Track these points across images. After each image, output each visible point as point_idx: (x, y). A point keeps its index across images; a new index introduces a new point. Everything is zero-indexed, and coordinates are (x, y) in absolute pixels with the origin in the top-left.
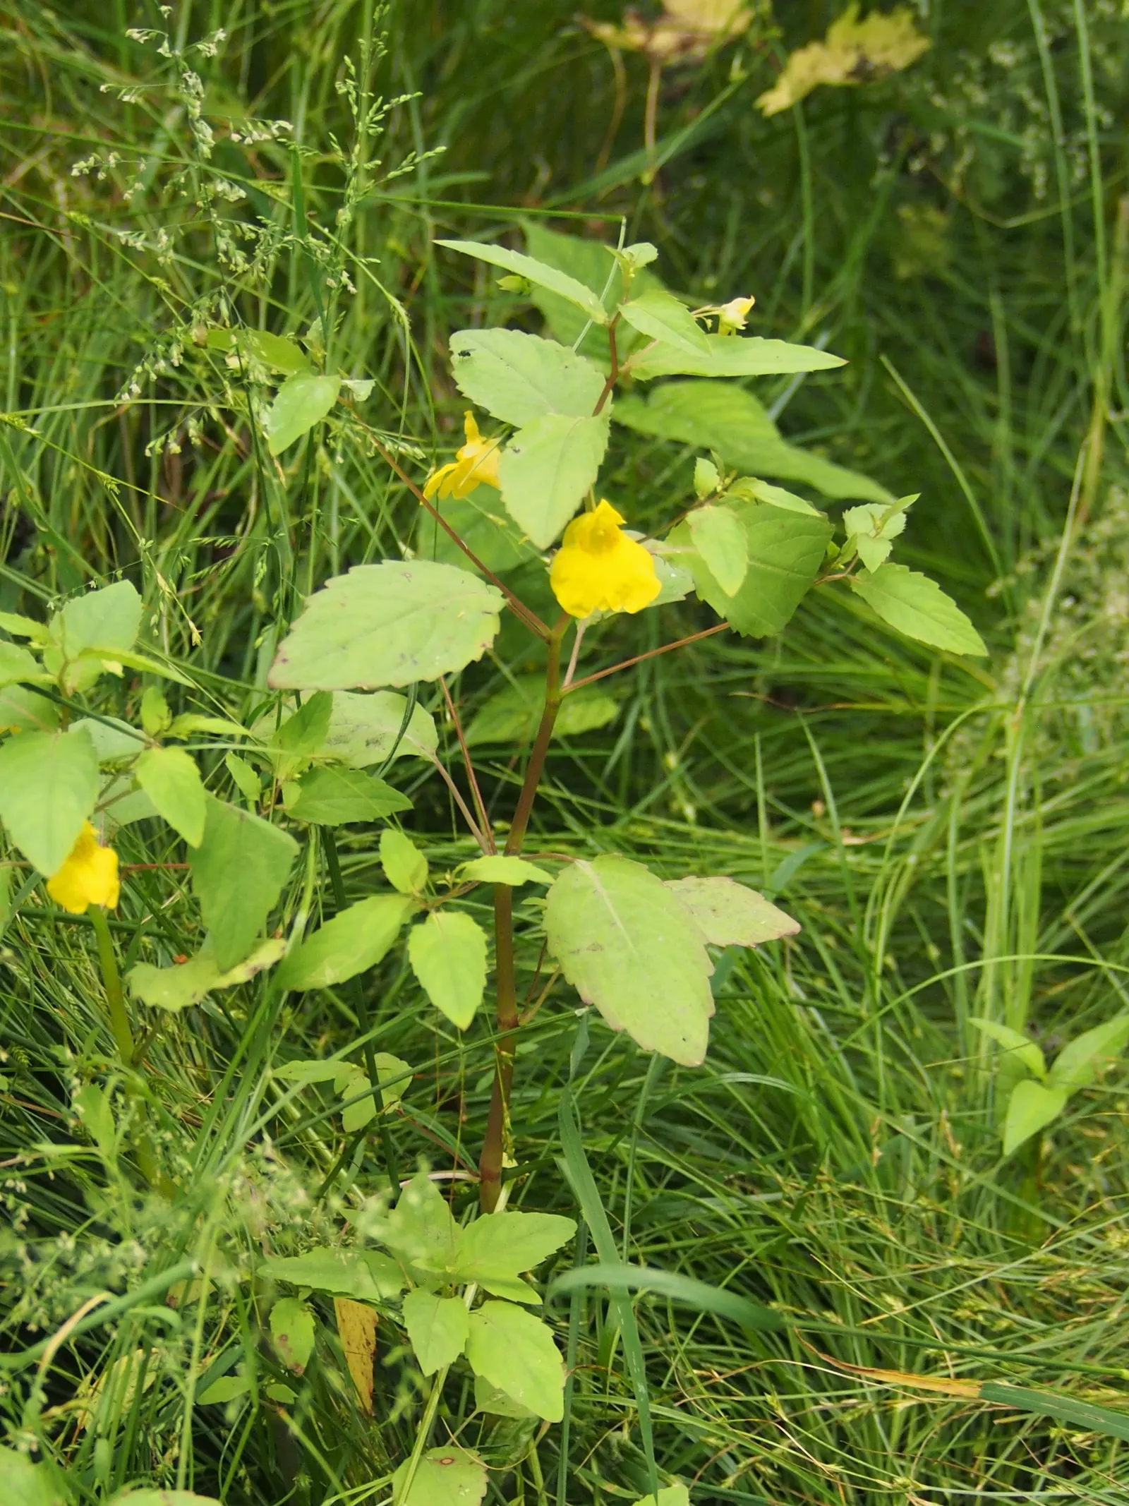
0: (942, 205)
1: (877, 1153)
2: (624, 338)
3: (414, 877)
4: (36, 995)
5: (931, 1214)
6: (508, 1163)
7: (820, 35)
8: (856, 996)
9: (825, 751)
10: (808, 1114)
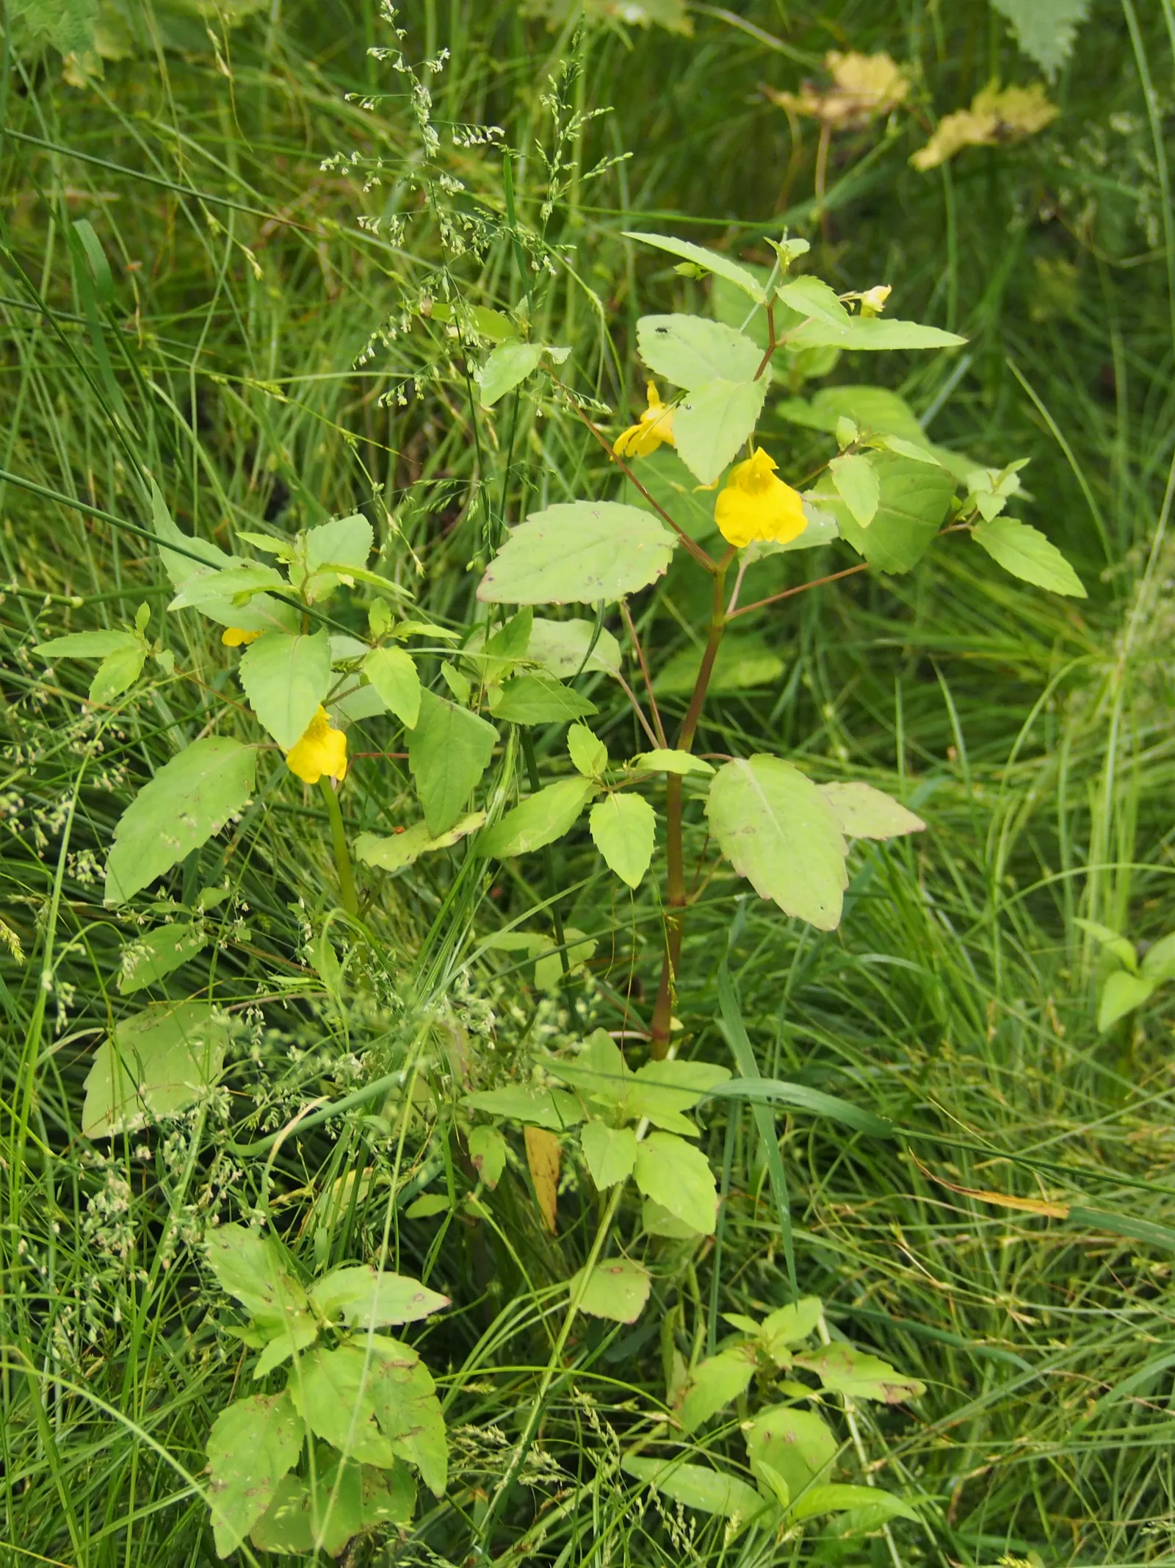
0: (1072, 259)
1: (992, 1031)
2: (779, 316)
3: (595, 762)
4: (279, 872)
5: (1037, 1085)
6: (676, 1024)
7: (967, 105)
8: (980, 907)
9: (960, 712)
10: (935, 1000)
